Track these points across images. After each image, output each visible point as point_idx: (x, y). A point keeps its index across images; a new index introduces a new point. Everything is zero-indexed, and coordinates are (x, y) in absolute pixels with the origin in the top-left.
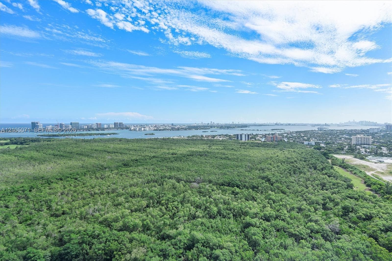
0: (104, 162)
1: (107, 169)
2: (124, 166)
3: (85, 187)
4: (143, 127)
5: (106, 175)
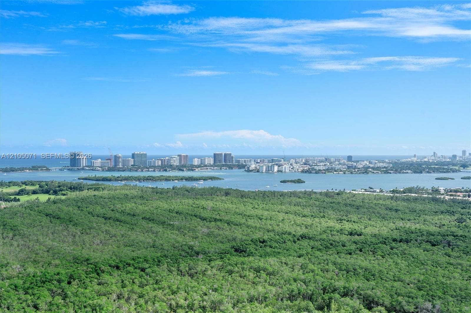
0: (194, 240)
1: (201, 256)
2: (235, 253)
3: (159, 289)
4: (277, 165)
5: (199, 269)
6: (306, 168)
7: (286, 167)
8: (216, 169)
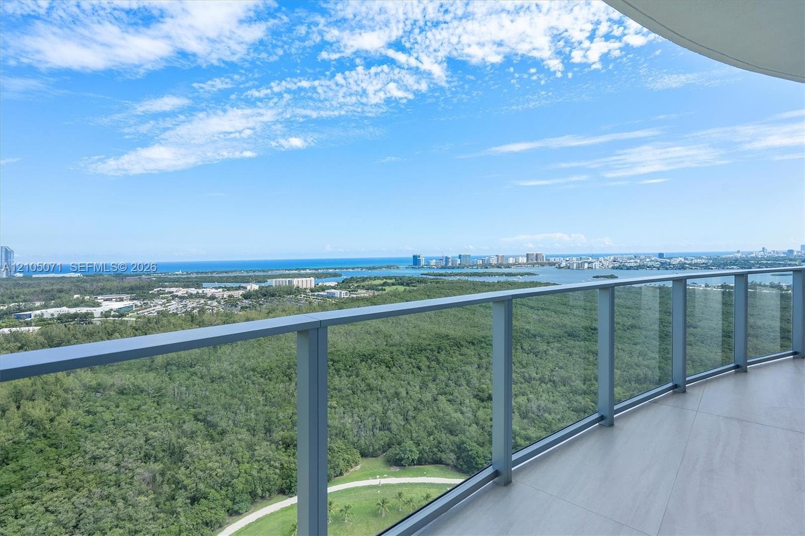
0: (529, 324)
2: (570, 338)
4: (586, 262)
5: (540, 349)
6: (617, 265)
7: (597, 265)
8: (530, 267)
